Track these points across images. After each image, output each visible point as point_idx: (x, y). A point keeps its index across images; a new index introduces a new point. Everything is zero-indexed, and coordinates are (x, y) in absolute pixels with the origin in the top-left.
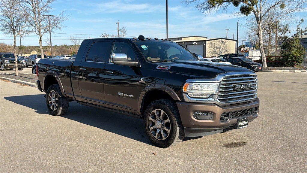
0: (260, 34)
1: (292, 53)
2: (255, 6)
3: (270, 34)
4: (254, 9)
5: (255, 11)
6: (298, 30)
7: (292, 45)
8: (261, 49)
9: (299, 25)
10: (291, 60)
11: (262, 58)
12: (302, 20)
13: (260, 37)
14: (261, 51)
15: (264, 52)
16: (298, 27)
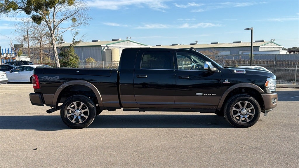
0: (54, 43)
1: (70, 61)
2: (47, 16)
3: (41, 43)
4: (46, 19)
5: (47, 21)
6: (74, 41)
7: (70, 54)
8: (56, 57)
9: (74, 37)
10: (69, 66)
11: (57, 65)
12: (77, 33)
13: (54, 45)
14: (56, 59)
15: (58, 60)
16: (73, 38)
